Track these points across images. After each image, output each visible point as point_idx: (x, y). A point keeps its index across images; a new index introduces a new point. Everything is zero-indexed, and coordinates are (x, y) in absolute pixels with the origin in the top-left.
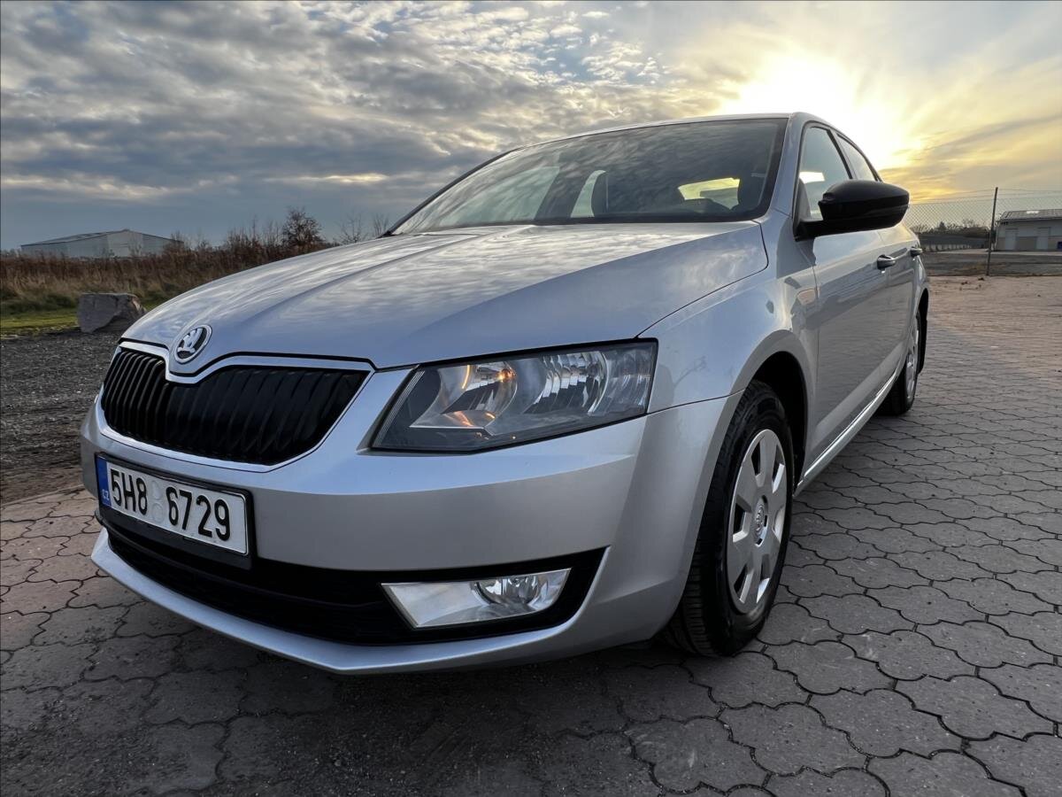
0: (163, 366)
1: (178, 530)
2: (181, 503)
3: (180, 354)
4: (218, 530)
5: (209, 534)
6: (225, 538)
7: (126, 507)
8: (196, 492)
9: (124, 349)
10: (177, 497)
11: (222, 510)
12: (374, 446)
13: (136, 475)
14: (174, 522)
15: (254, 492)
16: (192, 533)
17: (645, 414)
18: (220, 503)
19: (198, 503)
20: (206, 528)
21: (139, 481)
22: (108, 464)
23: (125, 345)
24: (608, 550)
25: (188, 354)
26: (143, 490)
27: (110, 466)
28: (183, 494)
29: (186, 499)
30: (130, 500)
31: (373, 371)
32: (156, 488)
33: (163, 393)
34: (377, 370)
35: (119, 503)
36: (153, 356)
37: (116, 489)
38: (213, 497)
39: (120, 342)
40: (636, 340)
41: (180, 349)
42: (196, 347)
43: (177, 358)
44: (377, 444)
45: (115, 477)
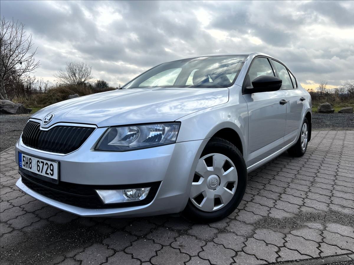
0: (40, 126)
1: (39, 173)
2: (41, 165)
3: (45, 122)
4: (50, 173)
5: (48, 174)
6: (52, 175)
7: (26, 167)
8: (45, 162)
9: (30, 121)
10: (40, 163)
11: (52, 167)
12: (96, 149)
13: (29, 157)
14: (39, 171)
15: (61, 162)
16: (44, 174)
17: (175, 143)
18: (51, 165)
19: (46, 165)
20: (47, 172)
21: (30, 159)
22: (22, 154)
23: (31, 119)
24: (162, 182)
25: (47, 122)
26: (31, 162)
27: (23, 155)
28: (42, 162)
29: (42, 164)
30: (27, 165)
31: (97, 127)
32: (34, 161)
33: (38, 133)
34: (98, 128)
35: (24, 166)
36: (37, 123)
37: (24, 162)
38: (49, 163)
39: (29, 119)
40: (175, 122)
41: (45, 121)
42: (49, 120)
43: (44, 123)
44: (97, 148)
45: (24, 158)
